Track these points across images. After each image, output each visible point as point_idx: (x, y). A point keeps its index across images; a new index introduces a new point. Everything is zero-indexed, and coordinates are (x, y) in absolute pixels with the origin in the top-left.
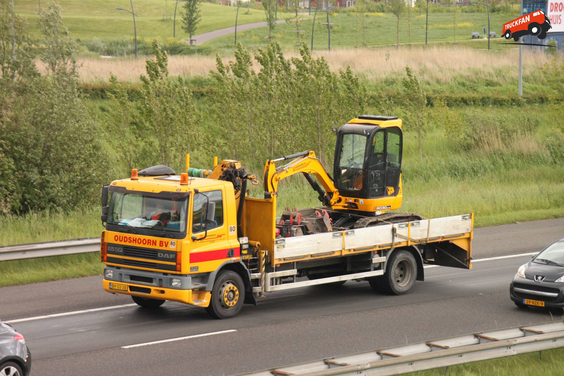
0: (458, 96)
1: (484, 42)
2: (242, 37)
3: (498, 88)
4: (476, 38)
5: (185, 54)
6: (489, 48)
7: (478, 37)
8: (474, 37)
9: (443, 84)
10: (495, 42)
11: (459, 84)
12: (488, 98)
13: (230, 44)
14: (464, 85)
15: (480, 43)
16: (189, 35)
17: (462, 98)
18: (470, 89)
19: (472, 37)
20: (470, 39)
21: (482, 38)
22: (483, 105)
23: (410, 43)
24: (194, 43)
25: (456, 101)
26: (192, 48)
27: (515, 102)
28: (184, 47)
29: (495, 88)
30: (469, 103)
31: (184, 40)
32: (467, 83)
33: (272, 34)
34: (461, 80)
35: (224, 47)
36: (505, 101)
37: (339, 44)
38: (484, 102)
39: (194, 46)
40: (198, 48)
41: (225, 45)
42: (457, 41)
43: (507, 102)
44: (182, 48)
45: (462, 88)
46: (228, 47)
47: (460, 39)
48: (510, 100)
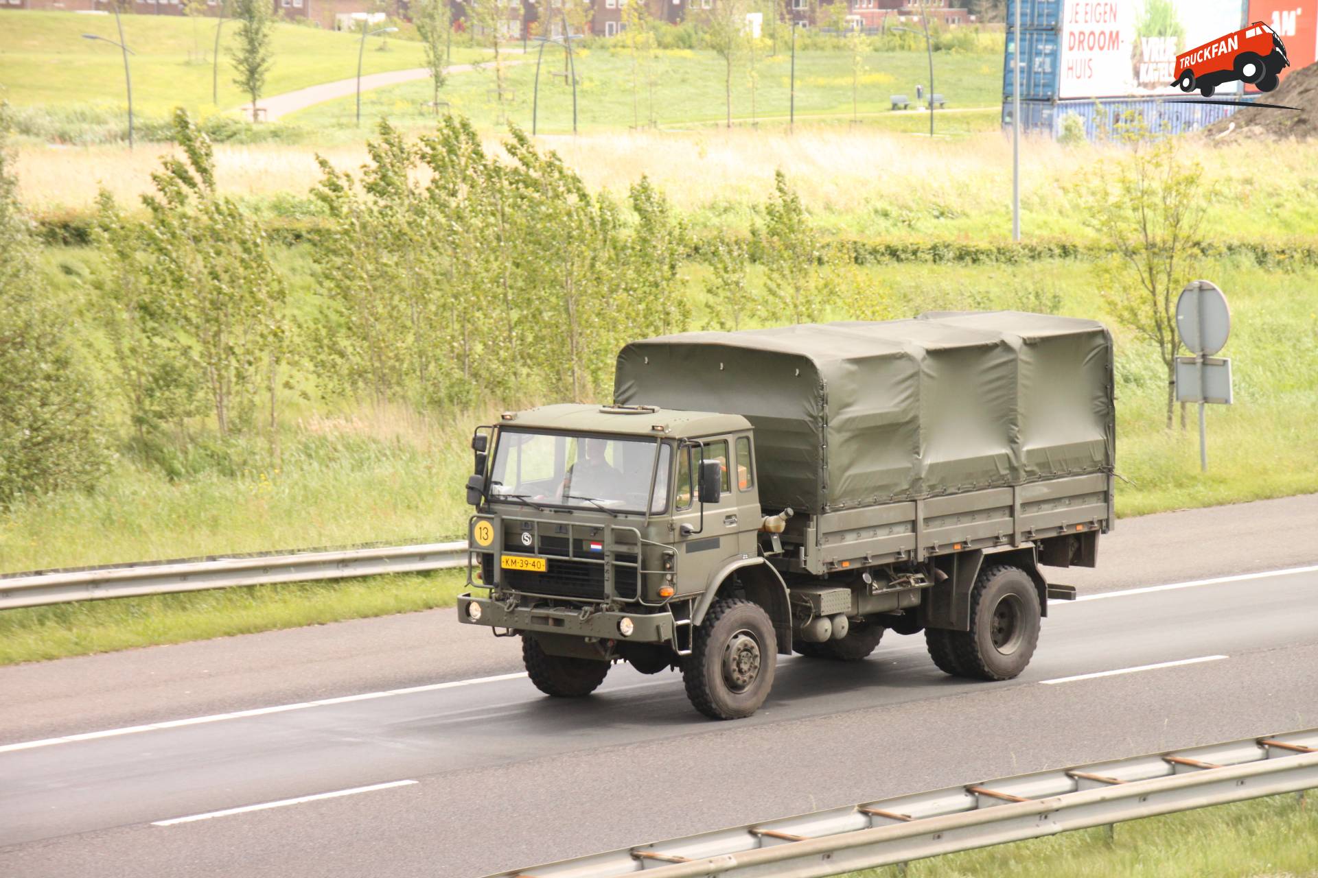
0: (878, 240)
1: (920, 118)
2: (373, 103)
3: (961, 222)
4: (900, 109)
5: (242, 142)
6: (932, 132)
7: (906, 107)
8: (895, 107)
9: (840, 213)
10: (944, 118)
11: (876, 212)
12: (947, 246)
13: (344, 120)
14: (886, 215)
15: (910, 118)
16: (249, 96)
17: (888, 247)
18: (900, 224)
19: (890, 106)
20: (889, 110)
21: (914, 108)
22: (935, 261)
23: (757, 120)
24: (261, 115)
25: (874, 252)
26: (255, 127)
27: (1005, 255)
28: (239, 126)
29: (955, 223)
30: (903, 256)
31: (236, 109)
32: (894, 212)
33: (442, 96)
34: (880, 205)
35: (333, 126)
36: (983, 253)
37: (594, 120)
38: (936, 255)
39: (261, 123)
40: (272, 128)
41: (334, 121)
42: (859, 116)
43: (988, 255)
44: (234, 128)
45: (883, 223)
46: (341, 126)
47: (867, 110)
48: (995, 250)
